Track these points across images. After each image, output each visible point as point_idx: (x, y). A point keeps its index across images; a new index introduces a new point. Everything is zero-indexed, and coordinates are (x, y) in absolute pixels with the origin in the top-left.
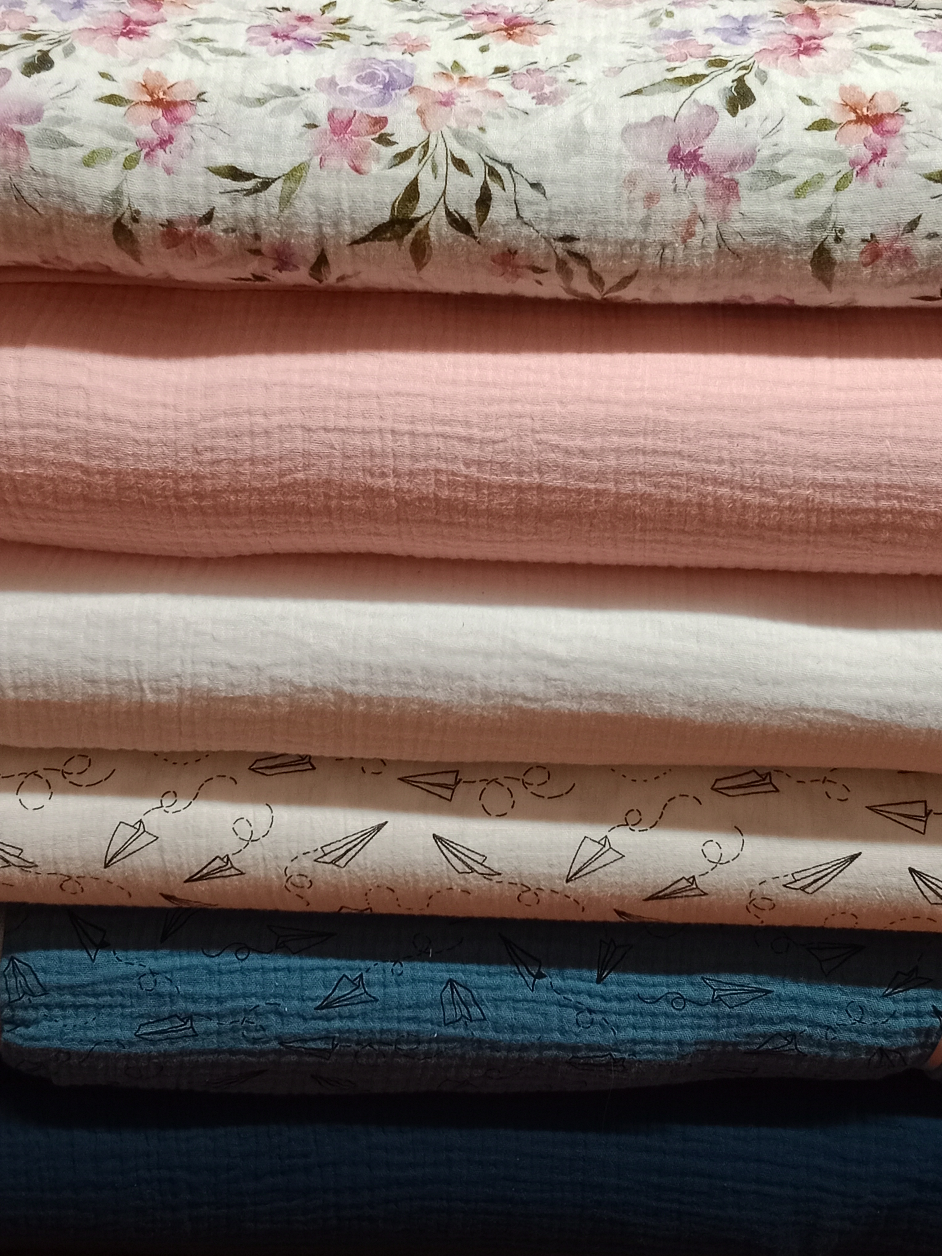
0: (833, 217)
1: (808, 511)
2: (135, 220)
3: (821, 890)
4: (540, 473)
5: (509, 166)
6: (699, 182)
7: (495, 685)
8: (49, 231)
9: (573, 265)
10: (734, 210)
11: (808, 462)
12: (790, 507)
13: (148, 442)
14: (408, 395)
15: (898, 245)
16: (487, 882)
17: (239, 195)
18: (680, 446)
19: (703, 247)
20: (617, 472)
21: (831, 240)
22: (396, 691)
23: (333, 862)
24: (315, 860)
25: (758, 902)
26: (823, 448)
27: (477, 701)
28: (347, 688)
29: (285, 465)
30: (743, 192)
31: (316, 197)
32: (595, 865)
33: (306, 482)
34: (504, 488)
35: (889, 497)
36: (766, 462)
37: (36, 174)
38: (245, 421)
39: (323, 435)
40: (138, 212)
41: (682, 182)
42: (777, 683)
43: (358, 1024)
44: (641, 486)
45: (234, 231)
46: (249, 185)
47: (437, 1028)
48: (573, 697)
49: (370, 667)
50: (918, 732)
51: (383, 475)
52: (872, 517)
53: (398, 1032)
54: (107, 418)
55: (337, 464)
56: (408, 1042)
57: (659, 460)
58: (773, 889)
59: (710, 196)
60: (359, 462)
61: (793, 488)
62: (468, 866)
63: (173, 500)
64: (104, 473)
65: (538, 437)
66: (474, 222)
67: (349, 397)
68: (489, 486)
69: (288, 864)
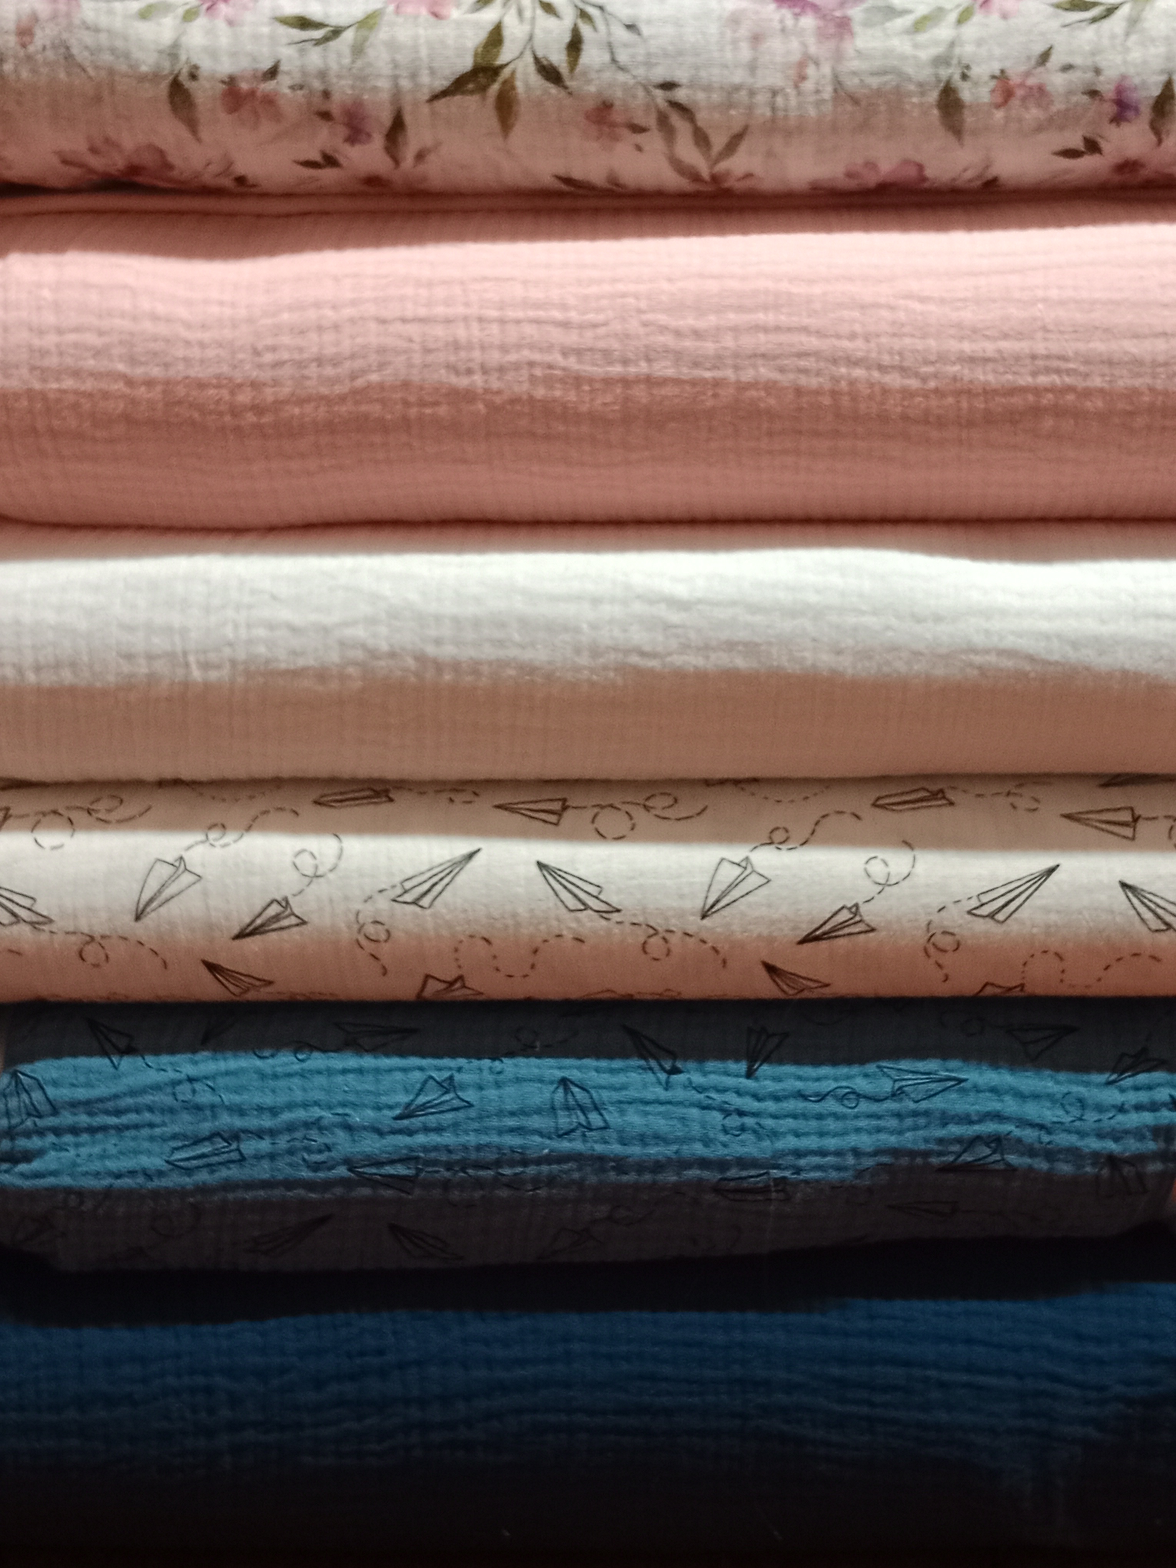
0: (957, 51)
1: (958, 393)
2: (193, 76)
3: (1014, 916)
4: (649, 360)
5: (601, 8)
6: (808, 22)
7: (605, 637)
8: (98, 99)
9: (676, 119)
10: (849, 47)
11: (952, 331)
12: (936, 391)
13: (202, 345)
14: (497, 279)
15: (1031, 81)
16: (604, 923)
17: (308, 45)
18: (806, 321)
19: (817, 92)
20: (736, 355)
21: (957, 77)
22: (489, 652)
23: (415, 902)
24: (394, 901)
25: (940, 939)
26: (968, 315)
27: (584, 660)
28: (431, 650)
29: (358, 364)
30: (857, 28)
31: (392, 45)
32: (735, 894)
33: (381, 386)
34: (608, 382)
35: (1048, 371)
36: (905, 335)
37: (88, 28)
38: (312, 315)
39: (399, 327)
40: (196, 67)
41: (789, 22)
42: (938, 619)
43: (447, 1139)
44: (765, 372)
45: (301, 87)
46: (318, 34)
47: (548, 1142)
48: (699, 649)
49: (456, 620)
50: (1110, 675)
51: (469, 372)
52: (1031, 398)
53: (499, 1148)
54: (155, 318)
55: (417, 359)
56: (512, 1164)
57: (783, 338)
58: (955, 919)
59: (822, 35)
60: (440, 357)
61: (938, 365)
62: (580, 900)
63: (227, 418)
64: (150, 383)
65: (645, 317)
66: (564, 69)
67: (430, 284)
68: (591, 381)
69: (358, 906)
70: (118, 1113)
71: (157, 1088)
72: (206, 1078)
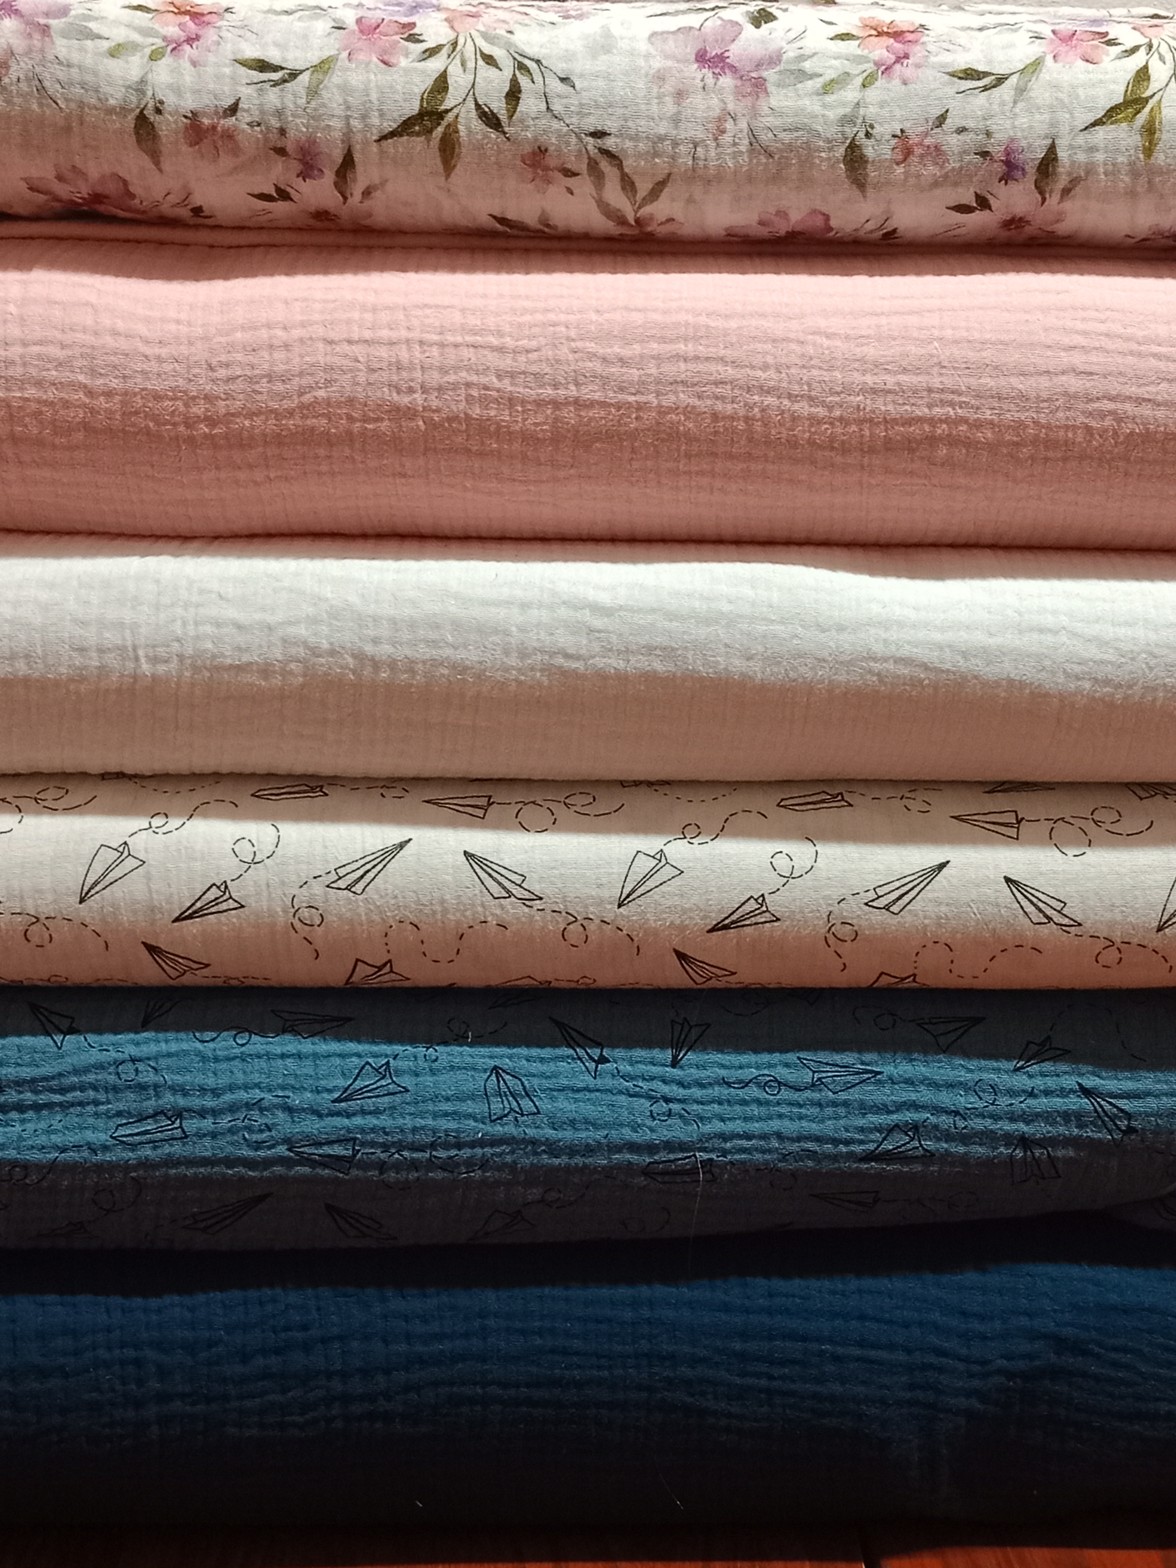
0: (862, 111)
1: (860, 422)
2: (158, 111)
3: (908, 908)
4: (577, 384)
5: (538, 62)
6: (727, 81)
7: (532, 640)
8: (68, 129)
9: (604, 165)
10: (763, 105)
11: (856, 365)
12: (841, 419)
13: (159, 359)
14: (437, 306)
15: (928, 141)
16: (527, 910)
17: (267, 86)
18: (722, 352)
19: (735, 144)
20: (658, 382)
21: (862, 135)
22: (423, 652)
23: (349, 888)
24: (328, 886)
25: (839, 929)
26: (871, 351)
27: (513, 661)
28: (369, 649)
29: (306, 381)
30: (771, 88)
31: (345, 89)
32: (650, 884)
33: (328, 402)
34: (540, 403)
35: (943, 403)
36: (813, 367)
37: (60, 63)
38: (264, 334)
39: (346, 348)
40: (161, 102)
41: (710, 80)
42: (841, 629)
43: (384, 1121)
44: (685, 398)
45: (259, 125)
46: (276, 76)
47: (481, 1126)
48: (619, 652)
49: (393, 622)
50: (997, 684)
51: (411, 390)
52: (927, 428)
53: (434, 1131)
54: (115, 333)
55: (362, 379)
56: (445, 1146)
57: (701, 367)
58: (854, 910)
59: (739, 94)
60: (384, 376)
61: (843, 395)
62: (505, 889)
63: (182, 428)
64: (109, 394)
65: (573, 344)
66: (503, 116)
67: (374, 310)
68: (523, 402)
69: (295, 891)
70: (63, 1091)
71: (100, 1067)
72: (149, 1059)
